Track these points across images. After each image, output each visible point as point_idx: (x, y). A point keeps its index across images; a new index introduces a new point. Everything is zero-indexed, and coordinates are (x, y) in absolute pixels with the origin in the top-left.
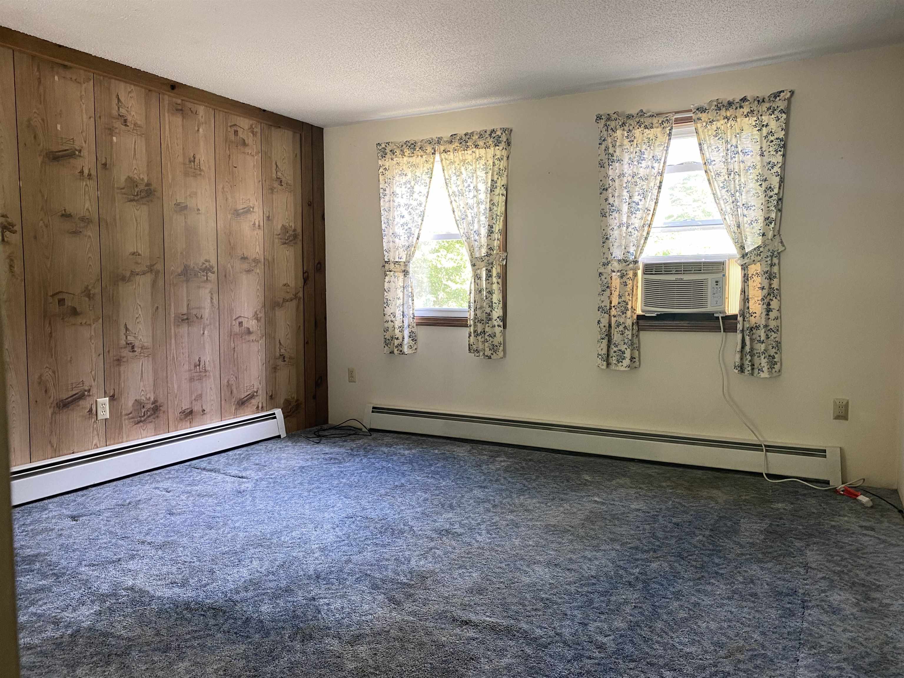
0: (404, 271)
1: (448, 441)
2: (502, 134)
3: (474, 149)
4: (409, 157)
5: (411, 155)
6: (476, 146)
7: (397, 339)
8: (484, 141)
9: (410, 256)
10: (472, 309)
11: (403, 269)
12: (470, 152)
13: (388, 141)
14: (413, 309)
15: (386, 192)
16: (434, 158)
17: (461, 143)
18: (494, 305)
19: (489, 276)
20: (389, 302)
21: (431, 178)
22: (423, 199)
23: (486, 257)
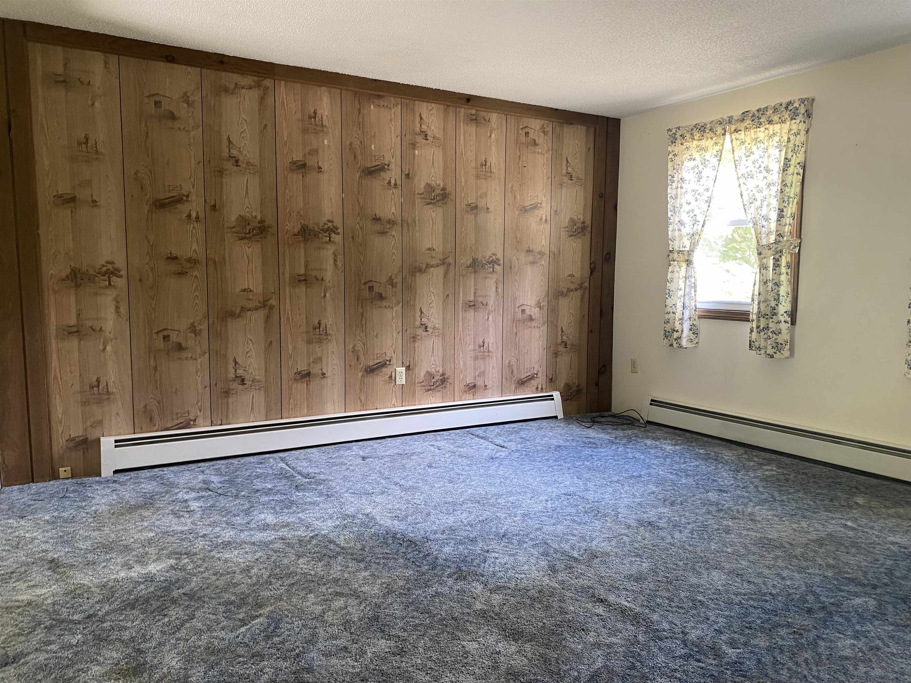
0: (687, 261)
1: (724, 443)
2: (800, 105)
3: (768, 126)
4: (699, 140)
5: (701, 138)
6: (770, 122)
7: (677, 331)
8: (779, 116)
9: (694, 245)
10: (756, 303)
11: (687, 258)
12: (762, 129)
13: (678, 126)
14: (695, 301)
15: (674, 179)
16: (724, 139)
17: (753, 120)
18: (781, 298)
19: (777, 265)
20: (671, 293)
21: (720, 160)
22: (710, 184)
23: (774, 245)
